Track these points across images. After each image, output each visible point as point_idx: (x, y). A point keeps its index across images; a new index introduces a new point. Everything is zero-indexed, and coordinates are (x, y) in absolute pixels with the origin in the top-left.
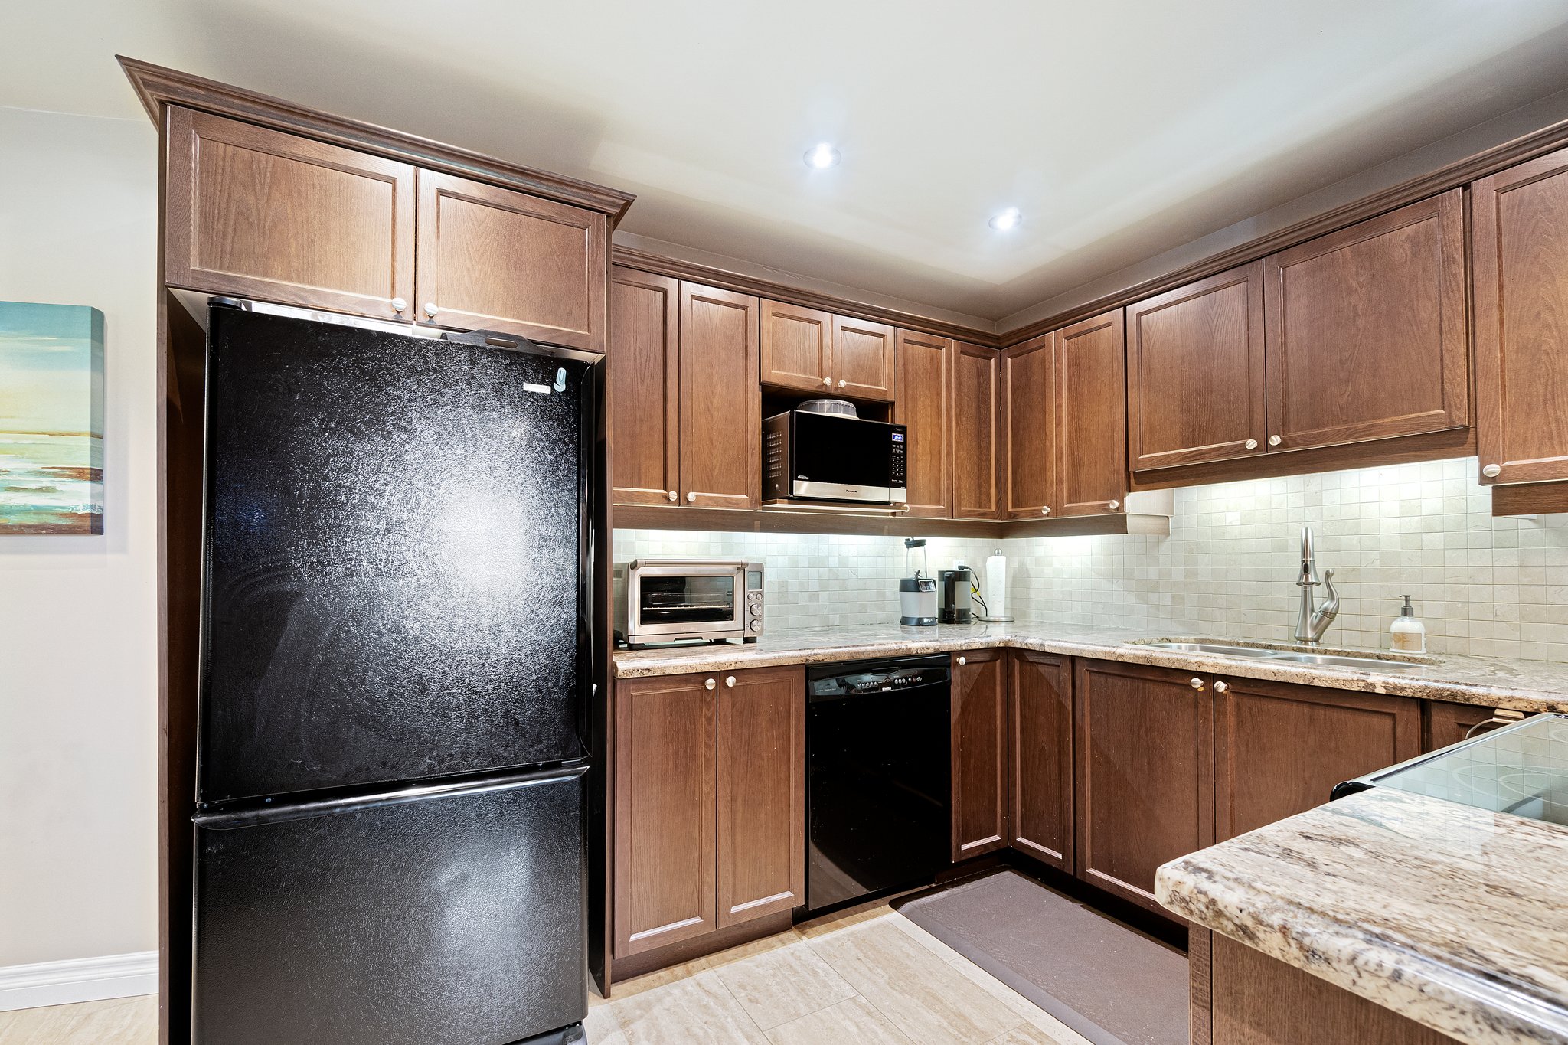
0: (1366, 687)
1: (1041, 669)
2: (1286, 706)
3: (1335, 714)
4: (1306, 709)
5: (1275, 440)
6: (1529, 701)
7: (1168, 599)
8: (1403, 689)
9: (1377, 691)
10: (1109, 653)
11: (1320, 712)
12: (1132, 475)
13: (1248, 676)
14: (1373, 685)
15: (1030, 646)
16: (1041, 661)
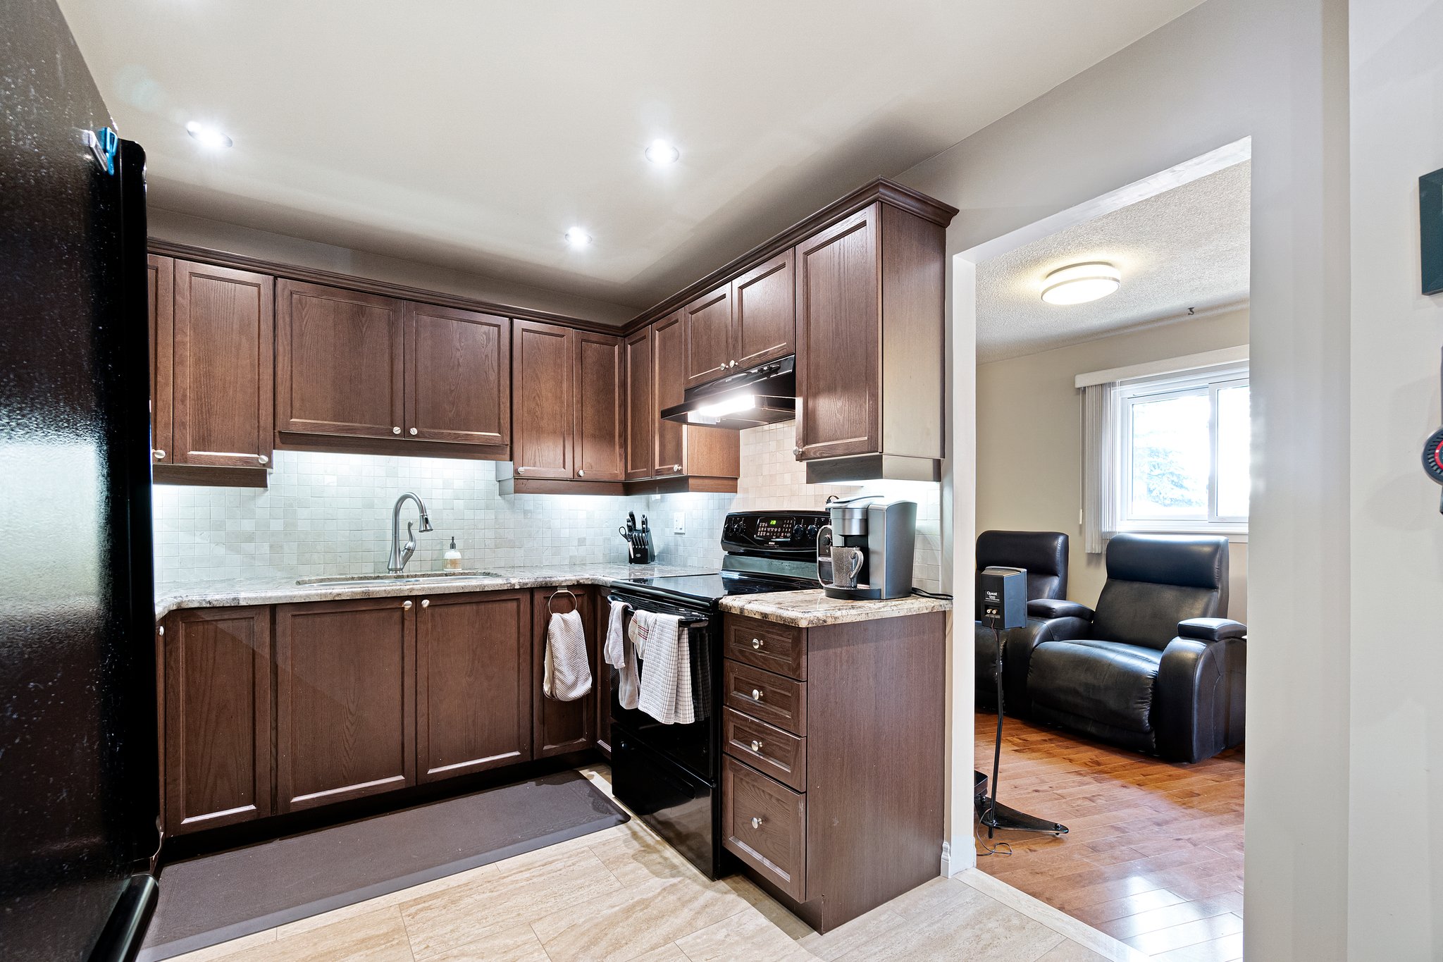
0: (511, 586)
1: (221, 625)
2: (463, 608)
3: (490, 606)
4: (475, 607)
5: (414, 431)
6: (571, 580)
7: (266, 548)
8: (527, 584)
9: (516, 588)
10: (325, 595)
11: (482, 607)
12: (277, 434)
13: (446, 592)
14: (514, 585)
15: (214, 603)
16: (226, 617)
